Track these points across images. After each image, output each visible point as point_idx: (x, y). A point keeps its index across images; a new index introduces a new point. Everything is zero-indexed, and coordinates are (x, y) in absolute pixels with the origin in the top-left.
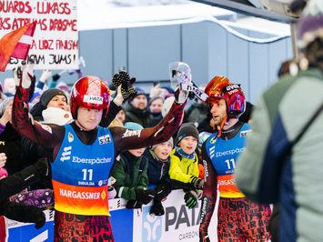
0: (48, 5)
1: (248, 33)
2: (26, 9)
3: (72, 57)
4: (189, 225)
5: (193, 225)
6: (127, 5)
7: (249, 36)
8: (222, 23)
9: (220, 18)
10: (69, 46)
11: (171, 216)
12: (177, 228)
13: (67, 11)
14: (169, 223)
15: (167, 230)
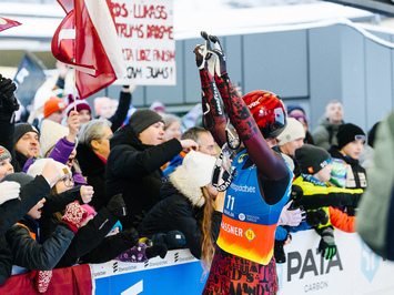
0: (145, 8)
1: (391, 38)
2: (123, 12)
3: (169, 70)
4: (316, 274)
5: (322, 273)
6: (246, 7)
7: (391, 41)
8: (358, 26)
9: (354, 20)
10: (166, 57)
11: (295, 263)
12: (301, 277)
13: (164, 15)
14: (291, 271)
15: (289, 279)
